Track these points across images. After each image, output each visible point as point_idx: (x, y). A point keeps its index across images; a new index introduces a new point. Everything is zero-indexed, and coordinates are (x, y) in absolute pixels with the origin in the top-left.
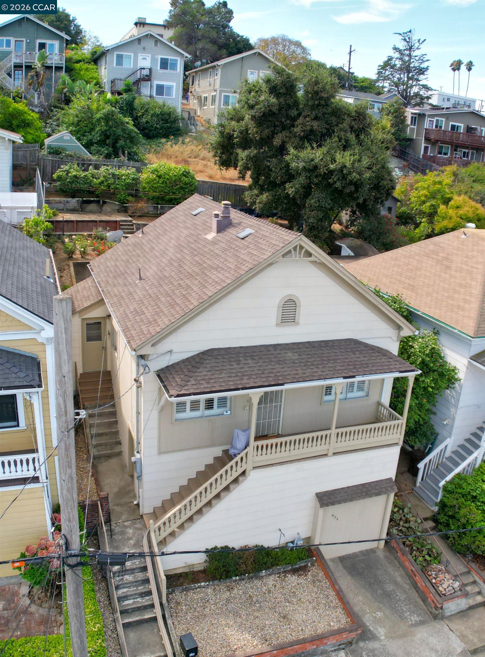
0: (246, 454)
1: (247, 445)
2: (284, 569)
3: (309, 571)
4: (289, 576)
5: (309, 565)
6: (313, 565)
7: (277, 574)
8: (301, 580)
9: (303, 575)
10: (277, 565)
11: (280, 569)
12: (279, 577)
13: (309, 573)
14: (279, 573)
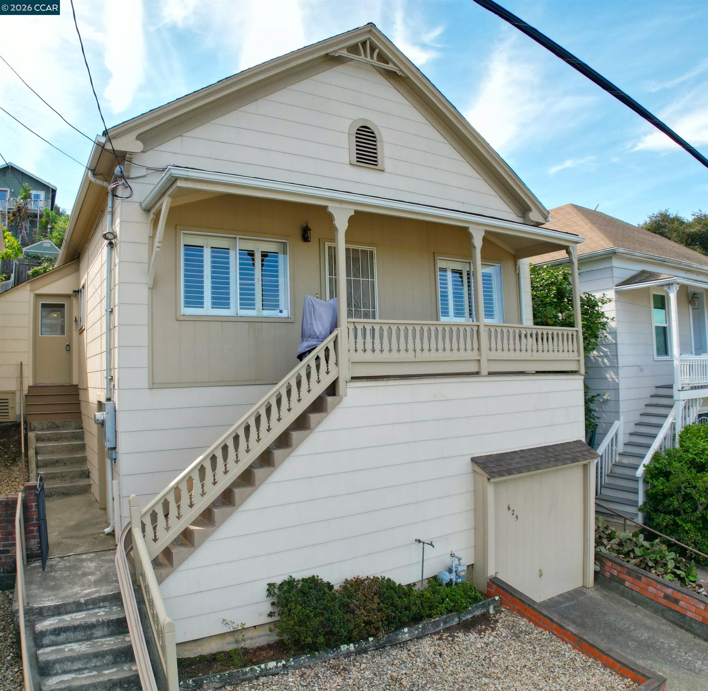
0: (335, 342)
1: (335, 325)
2: (445, 622)
3: (497, 621)
4: (460, 635)
5: (491, 611)
6: (498, 611)
7: (435, 634)
8: (489, 637)
9: (486, 629)
10: (430, 616)
11: (436, 624)
12: (440, 639)
13: (499, 625)
14: (438, 633)
